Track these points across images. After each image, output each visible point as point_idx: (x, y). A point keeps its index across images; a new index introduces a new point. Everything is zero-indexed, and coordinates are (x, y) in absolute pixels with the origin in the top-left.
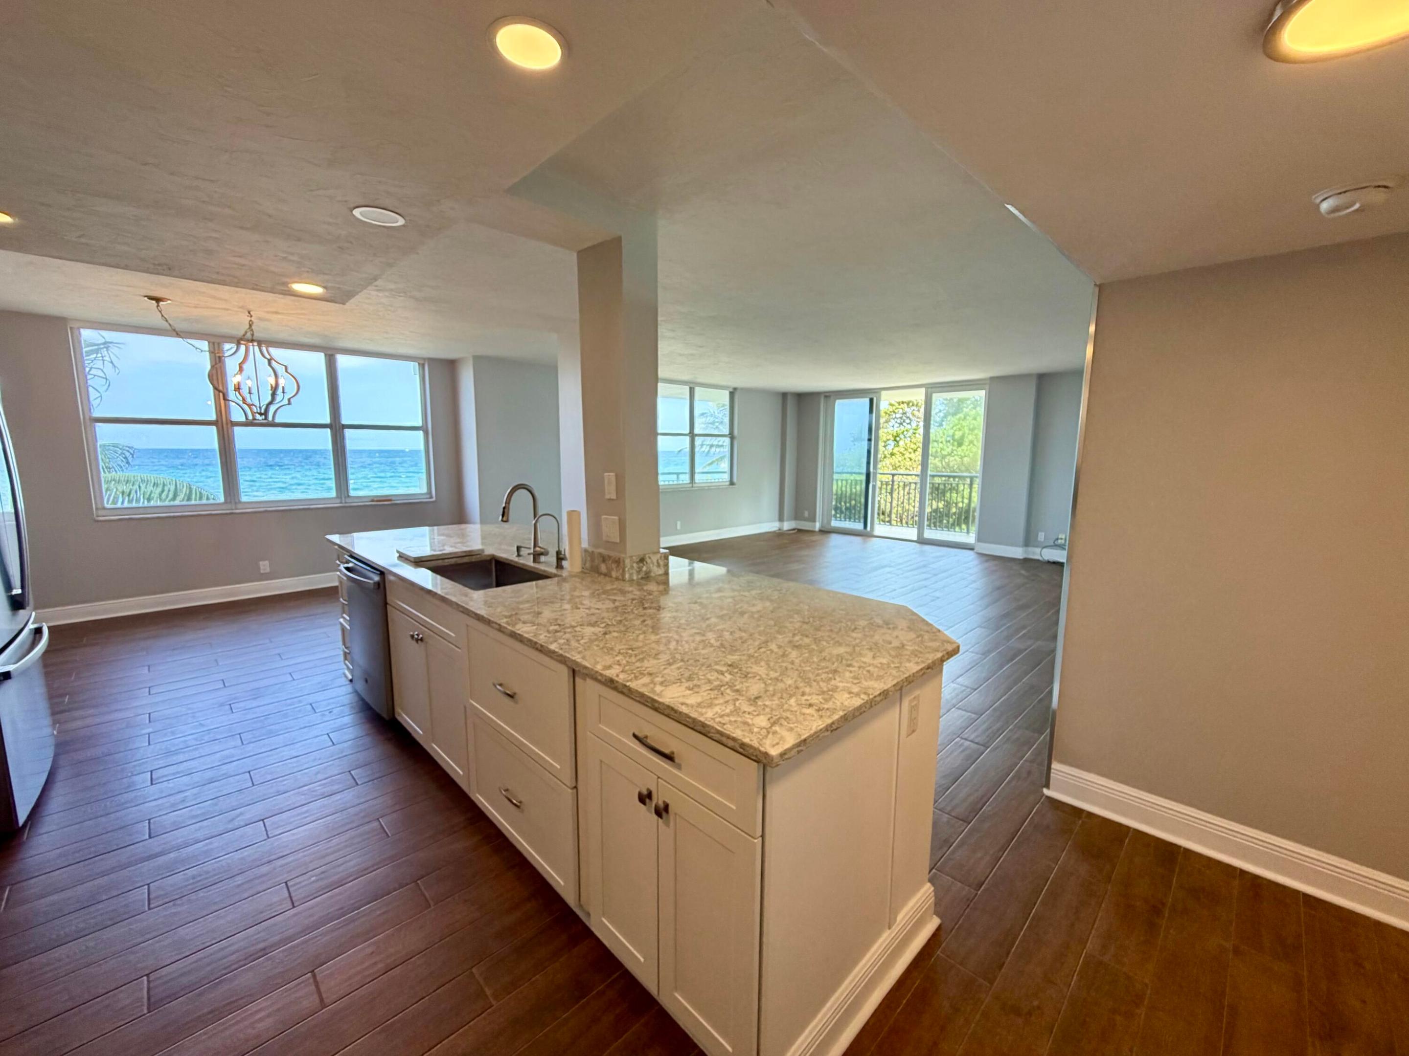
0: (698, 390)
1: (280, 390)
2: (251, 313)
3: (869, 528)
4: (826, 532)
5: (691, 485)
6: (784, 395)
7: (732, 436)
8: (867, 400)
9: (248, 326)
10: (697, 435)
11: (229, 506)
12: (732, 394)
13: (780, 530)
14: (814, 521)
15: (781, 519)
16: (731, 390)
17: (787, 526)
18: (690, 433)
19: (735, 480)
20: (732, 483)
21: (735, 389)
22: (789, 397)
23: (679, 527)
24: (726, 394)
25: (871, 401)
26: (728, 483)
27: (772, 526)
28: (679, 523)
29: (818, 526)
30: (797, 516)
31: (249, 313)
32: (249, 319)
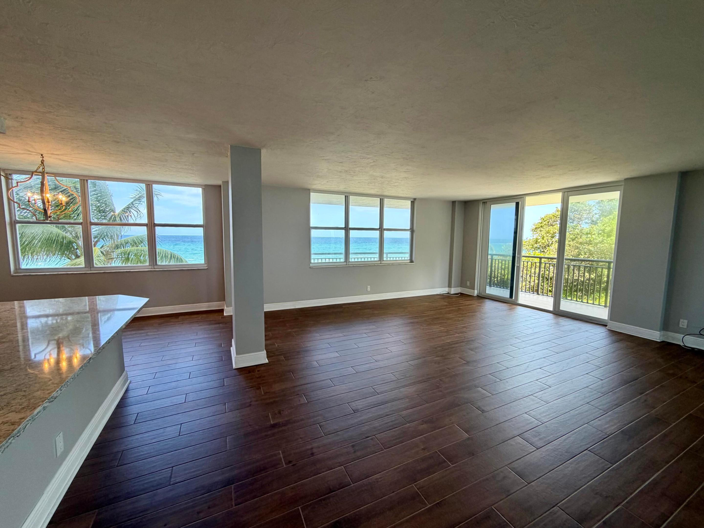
0: (386, 201)
1: (46, 201)
2: (43, 155)
3: (513, 298)
4: (482, 297)
5: (380, 262)
6: (454, 203)
7: (412, 230)
8: (514, 204)
9: (41, 163)
10: (385, 229)
11: (87, 269)
12: (413, 203)
13: (448, 293)
14: (474, 289)
15: (450, 286)
16: (412, 200)
17: (453, 291)
18: (380, 228)
19: (414, 259)
20: (411, 261)
21: (415, 199)
22: (456, 203)
23: (369, 289)
24: (409, 203)
25: (517, 204)
26: (409, 261)
27: (443, 290)
28: (369, 287)
29: (476, 293)
30: (462, 284)
31: (42, 155)
32: (41, 159)
